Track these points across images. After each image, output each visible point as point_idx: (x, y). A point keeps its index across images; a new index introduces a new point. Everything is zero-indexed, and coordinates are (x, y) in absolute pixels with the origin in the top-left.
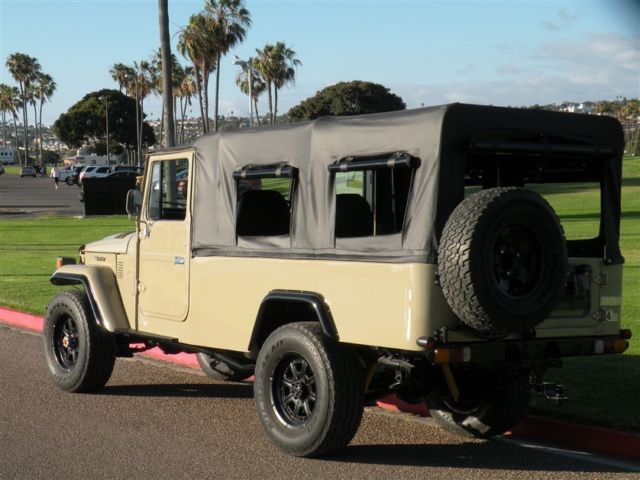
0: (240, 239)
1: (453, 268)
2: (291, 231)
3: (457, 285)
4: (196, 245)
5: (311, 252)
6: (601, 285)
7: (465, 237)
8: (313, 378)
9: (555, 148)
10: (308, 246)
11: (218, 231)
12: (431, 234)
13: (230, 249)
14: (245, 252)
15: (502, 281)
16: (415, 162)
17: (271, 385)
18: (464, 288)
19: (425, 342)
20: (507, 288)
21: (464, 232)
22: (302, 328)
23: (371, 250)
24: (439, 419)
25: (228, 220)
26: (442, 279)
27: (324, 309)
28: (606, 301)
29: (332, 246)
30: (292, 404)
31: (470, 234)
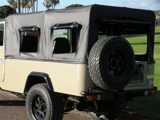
0: (21, 53)
1: (93, 66)
2: (38, 51)
3: (95, 73)
4: (6, 55)
5: (45, 59)
6: (147, 71)
7: (98, 55)
8: (45, 104)
9: (131, 22)
10: (44, 57)
11: (14, 50)
12: (86, 53)
13: (18, 57)
14: (22, 58)
15: (111, 71)
16: (80, 26)
17: (31, 105)
18: (97, 74)
19: (83, 93)
20: (113, 73)
21: (98, 53)
22: (41, 86)
23: (65, 58)
24: (92, 115)
25: (17, 46)
26: (89, 70)
27: (49, 79)
28: (149, 77)
29: (52, 57)
30: (38, 113)
31: (100, 54)
